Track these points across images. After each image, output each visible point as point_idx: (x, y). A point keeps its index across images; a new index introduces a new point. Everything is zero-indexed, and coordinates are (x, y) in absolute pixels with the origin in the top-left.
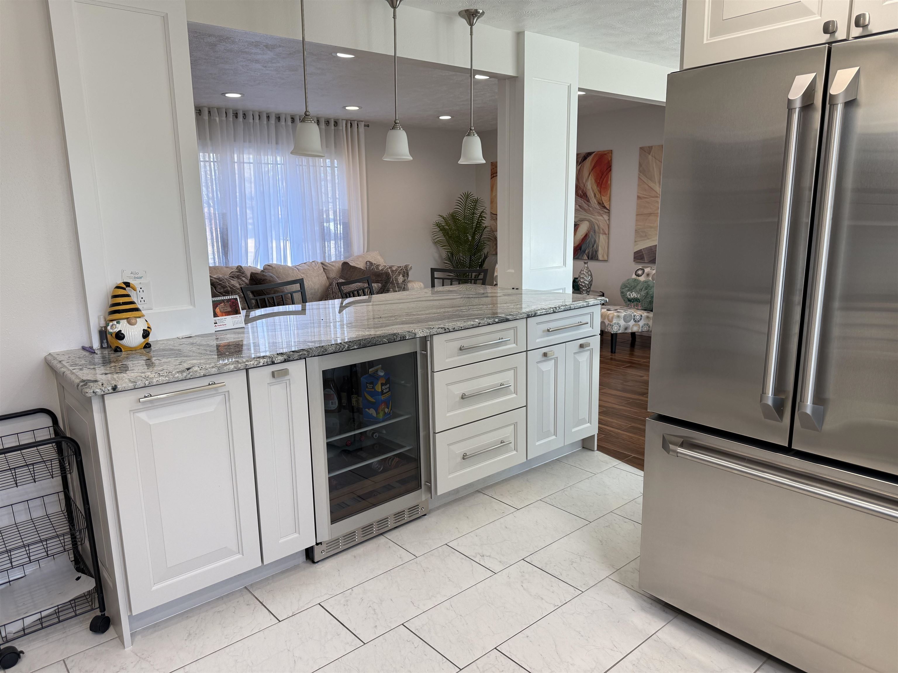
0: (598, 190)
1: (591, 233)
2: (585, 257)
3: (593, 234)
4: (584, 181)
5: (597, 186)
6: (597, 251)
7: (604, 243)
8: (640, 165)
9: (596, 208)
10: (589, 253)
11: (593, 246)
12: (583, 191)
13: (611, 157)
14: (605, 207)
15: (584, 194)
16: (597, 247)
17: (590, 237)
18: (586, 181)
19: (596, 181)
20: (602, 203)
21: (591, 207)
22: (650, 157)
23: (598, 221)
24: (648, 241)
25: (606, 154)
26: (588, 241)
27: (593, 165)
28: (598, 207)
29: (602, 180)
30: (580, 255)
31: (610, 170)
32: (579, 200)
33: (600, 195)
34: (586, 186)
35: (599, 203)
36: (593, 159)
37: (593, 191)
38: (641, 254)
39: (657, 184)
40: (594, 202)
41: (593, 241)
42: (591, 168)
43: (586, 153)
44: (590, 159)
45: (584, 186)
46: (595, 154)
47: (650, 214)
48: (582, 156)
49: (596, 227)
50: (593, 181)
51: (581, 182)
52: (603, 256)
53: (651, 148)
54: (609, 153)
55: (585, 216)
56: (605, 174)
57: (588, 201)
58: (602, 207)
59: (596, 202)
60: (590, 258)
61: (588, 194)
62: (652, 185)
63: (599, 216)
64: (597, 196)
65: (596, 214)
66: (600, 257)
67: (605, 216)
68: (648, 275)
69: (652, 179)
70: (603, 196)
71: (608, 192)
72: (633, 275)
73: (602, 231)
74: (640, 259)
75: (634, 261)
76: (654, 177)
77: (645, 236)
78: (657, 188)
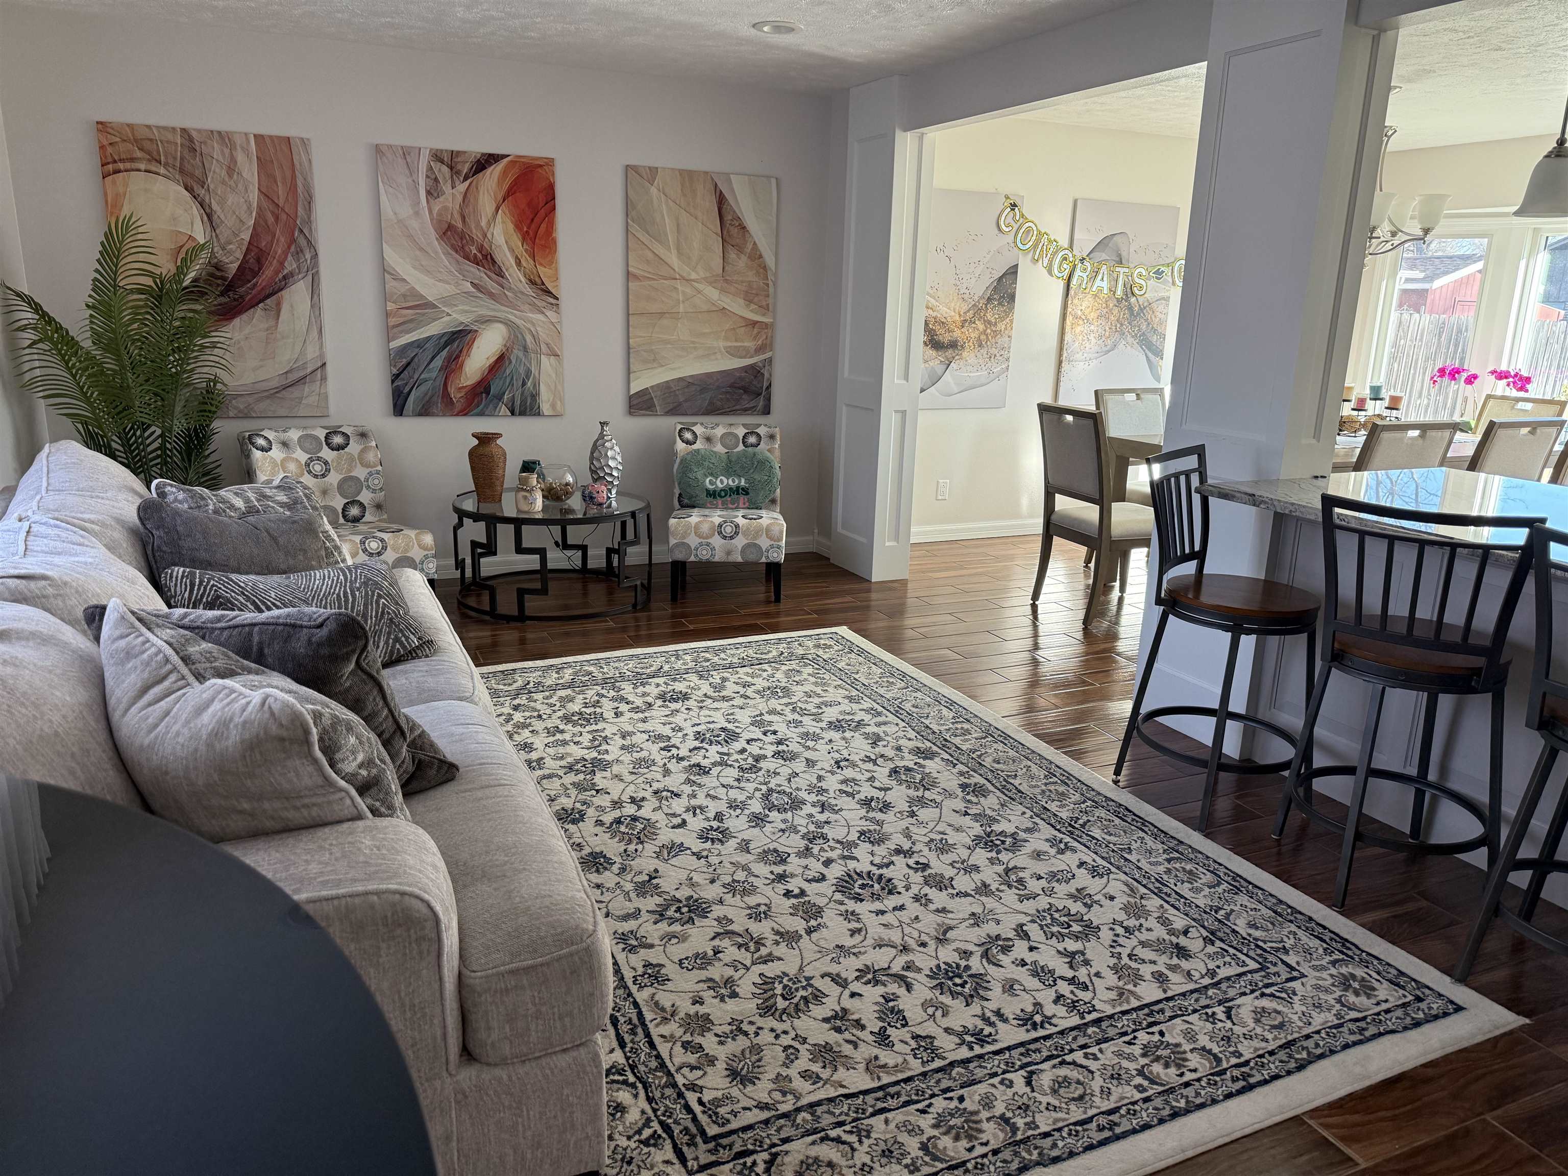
0: (526, 250)
1: (515, 351)
2: (504, 410)
3: (521, 354)
4: (483, 224)
5: (524, 239)
6: (535, 396)
7: (554, 376)
8: (629, 206)
9: (522, 293)
10: (513, 400)
11: (524, 384)
12: (481, 249)
13: (553, 174)
14: (548, 292)
15: (485, 257)
16: (536, 385)
17: (514, 361)
18: (489, 224)
19: (518, 227)
20: (539, 282)
21: (510, 289)
22: (653, 190)
23: (534, 325)
24: (660, 370)
25: (541, 166)
26: (508, 372)
27: (505, 187)
28: (528, 290)
29: (533, 226)
30: (486, 406)
31: (554, 208)
32: (468, 268)
33: (532, 262)
34: (489, 236)
35: (530, 281)
36: (505, 173)
37: (512, 250)
38: (647, 397)
39: (674, 252)
40: (515, 276)
41: (522, 370)
42: (500, 197)
43: (483, 155)
44: (494, 172)
45: (485, 236)
46: (511, 161)
47: (662, 314)
48: (472, 159)
49: (529, 338)
50: (511, 227)
51: (473, 226)
52: (553, 406)
53: (653, 171)
54: (547, 164)
55: (494, 310)
56: (542, 213)
57: (500, 274)
58: (540, 292)
59: (523, 279)
60: (517, 411)
61: (498, 258)
62: (660, 250)
63: (531, 311)
64: (524, 263)
65: (527, 307)
66: (545, 408)
67: (549, 313)
68: (708, 439)
69: (660, 238)
70: (541, 264)
71: (553, 258)
72: (675, 442)
73: (543, 347)
74: (646, 409)
75: (631, 413)
76: (666, 235)
77: (654, 361)
78: (673, 259)
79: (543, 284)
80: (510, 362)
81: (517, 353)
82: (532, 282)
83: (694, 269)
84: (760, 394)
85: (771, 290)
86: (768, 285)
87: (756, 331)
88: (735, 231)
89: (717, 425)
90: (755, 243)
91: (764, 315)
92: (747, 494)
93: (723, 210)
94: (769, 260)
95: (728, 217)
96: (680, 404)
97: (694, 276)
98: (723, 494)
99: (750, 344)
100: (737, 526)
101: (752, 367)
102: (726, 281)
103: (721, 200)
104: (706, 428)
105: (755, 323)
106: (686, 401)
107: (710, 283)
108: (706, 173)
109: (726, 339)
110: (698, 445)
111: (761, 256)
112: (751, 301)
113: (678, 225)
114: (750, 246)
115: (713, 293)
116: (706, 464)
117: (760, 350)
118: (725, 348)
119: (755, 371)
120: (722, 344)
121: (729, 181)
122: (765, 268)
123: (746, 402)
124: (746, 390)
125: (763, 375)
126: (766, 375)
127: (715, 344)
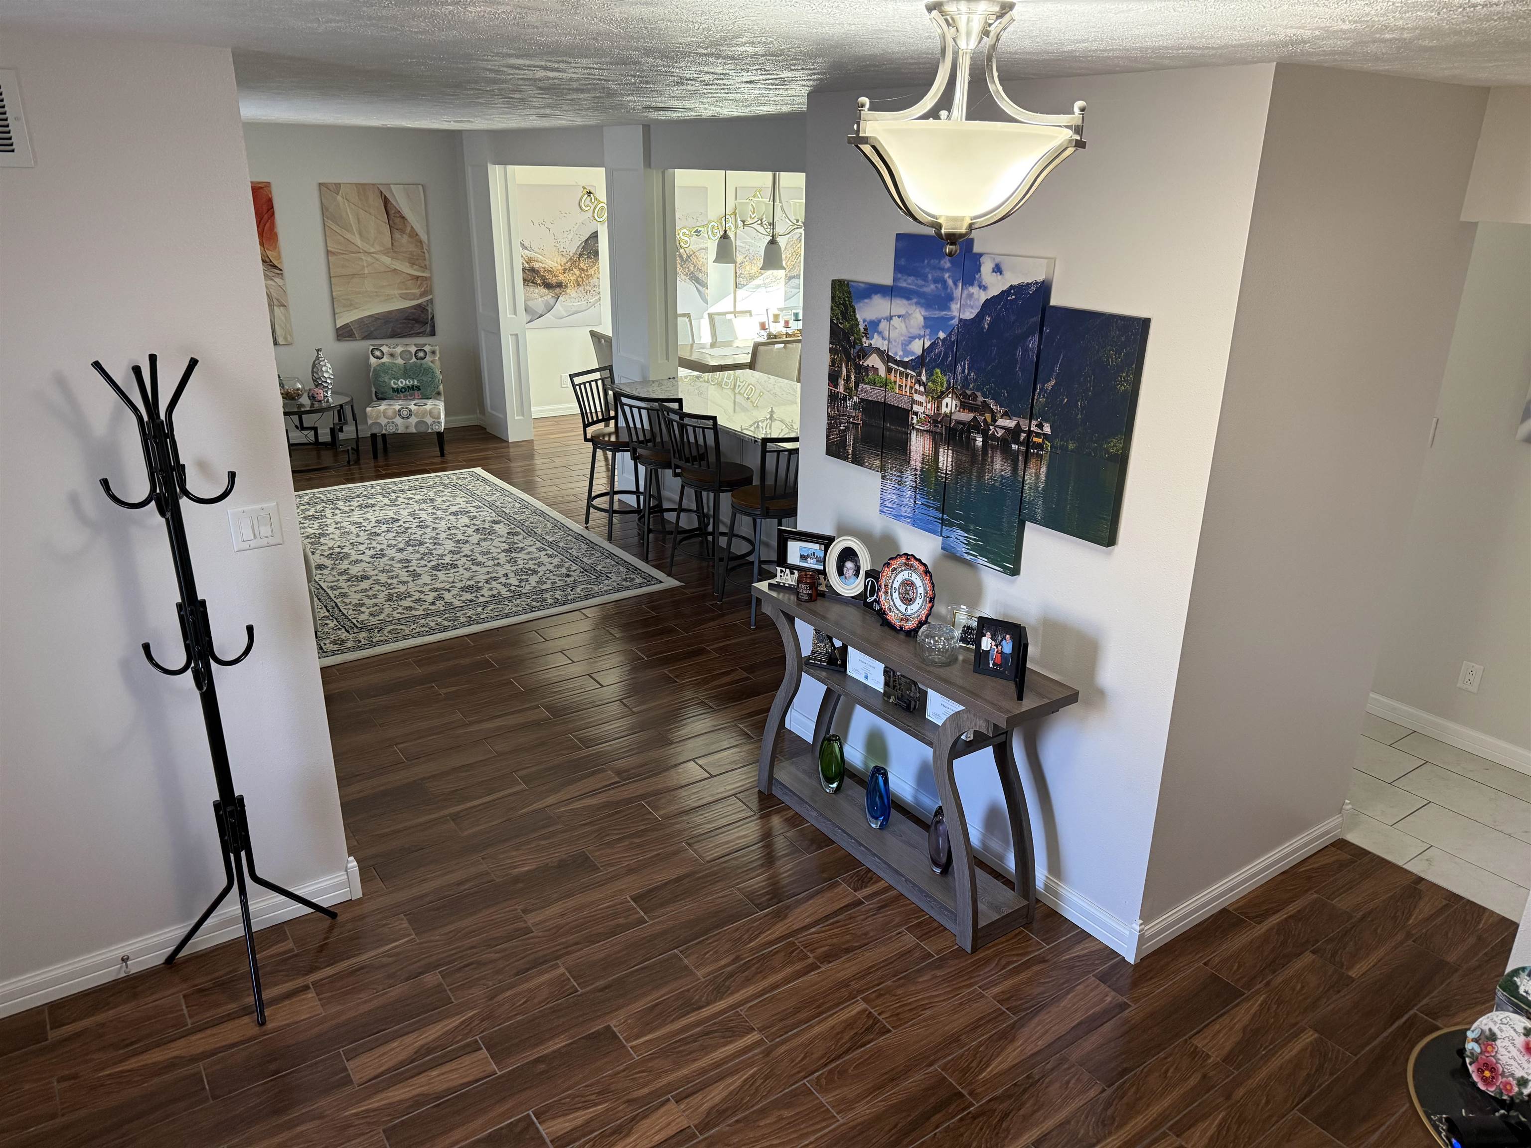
7: (284, 319)
8: (324, 209)
13: (270, 193)
14: (275, 267)
20: (267, 260)
22: (339, 198)
24: (354, 311)
25: (262, 188)
28: (262, 266)
31: (273, 214)
33: (262, 249)
38: (349, 329)
39: (357, 236)
47: (353, 276)
52: (285, 339)
53: (338, 186)
54: (266, 186)
56: (266, 217)
58: (270, 267)
62: (348, 236)
63: (265, 280)
66: (281, 340)
67: (277, 280)
68: (392, 355)
69: (348, 228)
70: (268, 249)
71: (276, 245)
72: (369, 358)
73: (275, 301)
74: (348, 337)
75: (339, 340)
76: (351, 226)
77: (350, 305)
78: (359, 242)
79: (271, 261)
82: (263, 261)
83: (372, 246)
84: (427, 323)
85: (427, 255)
86: (424, 253)
87: (419, 283)
88: (397, 220)
89: (397, 345)
90: (412, 227)
91: (423, 272)
92: (420, 390)
93: (389, 209)
94: (423, 237)
95: (392, 212)
96: (372, 332)
97: (372, 250)
98: (403, 390)
99: (417, 291)
100: (410, 411)
101: (419, 305)
102: (395, 252)
103: (386, 201)
104: (390, 347)
105: (418, 277)
106: (375, 330)
107: (384, 254)
108: (373, 184)
109: (399, 288)
110: (384, 360)
111: (417, 235)
112: (414, 264)
113: (358, 219)
114: (408, 229)
115: (387, 260)
116: (390, 372)
117: (422, 295)
118: (399, 294)
119: (421, 308)
120: (396, 292)
121: (390, 190)
122: (421, 242)
123: (417, 328)
124: (417, 321)
125: (427, 310)
126: (430, 310)
127: (392, 292)
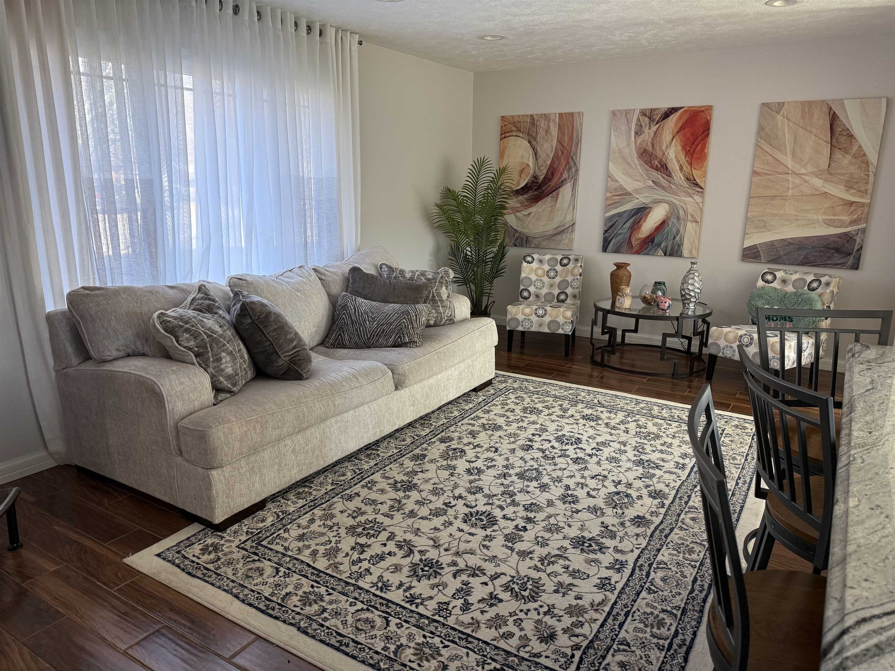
0: (687, 161)
2: (660, 252)
3: (675, 221)
4: (664, 148)
5: (686, 154)
6: (680, 245)
7: (693, 234)
8: (761, 128)
9: (681, 186)
10: (666, 247)
11: (674, 238)
12: (660, 162)
13: (710, 115)
14: (697, 185)
15: (662, 166)
16: (682, 239)
17: (670, 225)
18: (667, 147)
19: (684, 148)
20: (692, 178)
21: (674, 184)
22: (779, 117)
23: (685, 204)
24: (768, 233)
25: (703, 111)
26: (666, 231)
27: (680, 125)
28: (685, 184)
29: (694, 146)
30: (651, 250)
31: (708, 135)
32: (652, 173)
33: (690, 168)
34: (666, 154)
35: (687, 178)
36: (680, 117)
37: (678, 161)
38: (755, 251)
39: (789, 156)
40: (679, 177)
41: (674, 230)
42: (676, 130)
43: (669, 109)
44: (674, 117)
45: (663, 154)
46: (684, 111)
47: (774, 197)
48: (663, 112)
49: (681, 212)
50: (680, 148)
51: (658, 149)
52: (691, 252)
53: (781, 105)
54: (707, 109)
55: (662, 196)
56: (700, 138)
57: (670, 175)
58: (692, 185)
59: (683, 178)
60: (668, 253)
61: (670, 166)
62: (779, 156)
63: (685, 197)
64: (684, 168)
65: (682, 194)
66: (685, 253)
67: (696, 197)
68: (784, 281)
69: (780, 148)
70: (695, 169)
71: (703, 165)
72: (757, 280)
73: (690, 217)
74: (754, 258)
75: (743, 260)
76: (785, 146)
77: (765, 227)
78: (789, 162)
79: (695, 180)
80: (668, 225)
81: (673, 220)
82: (688, 179)
83: (804, 166)
84: (851, 254)
85: (871, 179)
86: (868, 176)
87: (852, 208)
88: (842, 139)
89: (796, 272)
90: (860, 146)
91: (861, 197)
93: (835, 126)
94: (873, 157)
95: (838, 130)
96: (780, 256)
97: (803, 171)
98: (775, 318)
99: (846, 218)
101: (846, 234)
102: (830, 174)
103: (834, 118)
104: (786, 273)
105: (852, 203)
106: (785, 255)
107: (817, 176)
108: (823, 101)
109: (825, 213)
110: (775, 285)
111: (864, 155)
112: (851, 188)
113: (795, 138)
114: (855, 148)
115: (818, 183)
117: (853, 223)
118: (823, 220)
119: (848, 238)
120: (821, 217)
121: (843, 105)
122: (867, 163)
123: (837, 258)
124: (837, 250)
125: (855, 240)
126: (858, 240)
127: (815, 217)
